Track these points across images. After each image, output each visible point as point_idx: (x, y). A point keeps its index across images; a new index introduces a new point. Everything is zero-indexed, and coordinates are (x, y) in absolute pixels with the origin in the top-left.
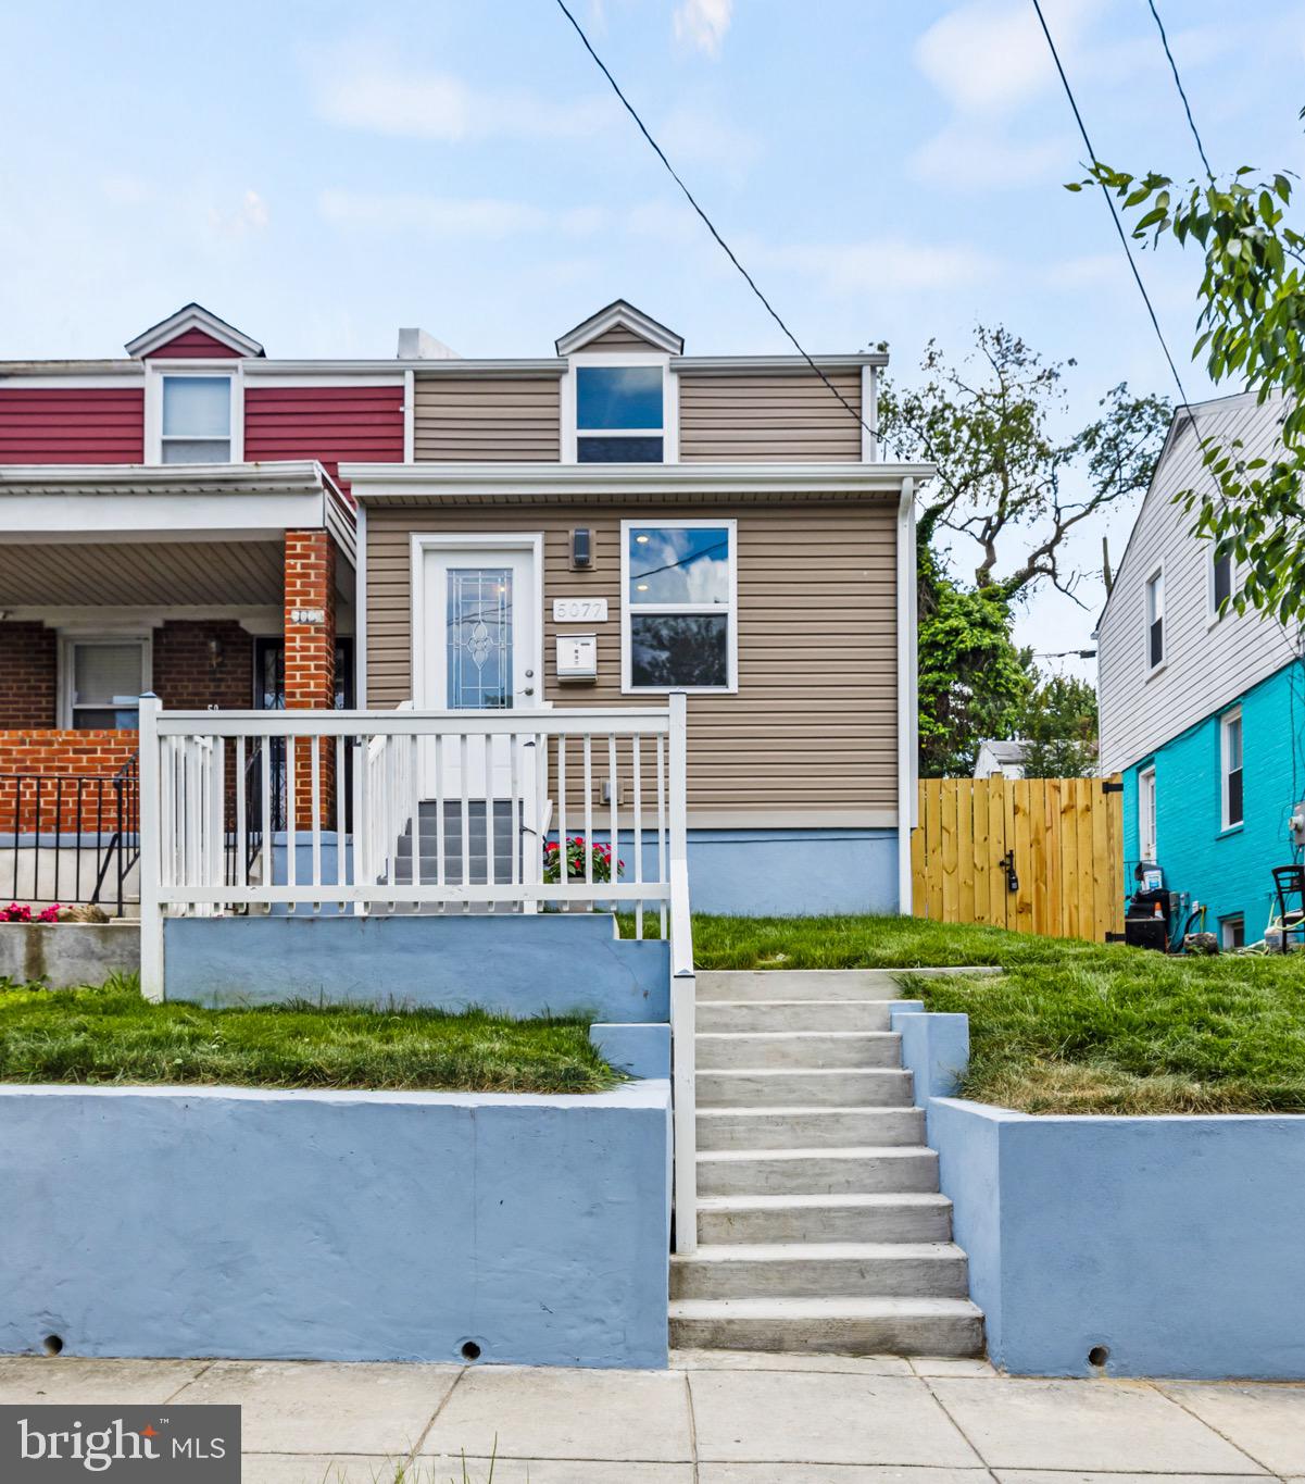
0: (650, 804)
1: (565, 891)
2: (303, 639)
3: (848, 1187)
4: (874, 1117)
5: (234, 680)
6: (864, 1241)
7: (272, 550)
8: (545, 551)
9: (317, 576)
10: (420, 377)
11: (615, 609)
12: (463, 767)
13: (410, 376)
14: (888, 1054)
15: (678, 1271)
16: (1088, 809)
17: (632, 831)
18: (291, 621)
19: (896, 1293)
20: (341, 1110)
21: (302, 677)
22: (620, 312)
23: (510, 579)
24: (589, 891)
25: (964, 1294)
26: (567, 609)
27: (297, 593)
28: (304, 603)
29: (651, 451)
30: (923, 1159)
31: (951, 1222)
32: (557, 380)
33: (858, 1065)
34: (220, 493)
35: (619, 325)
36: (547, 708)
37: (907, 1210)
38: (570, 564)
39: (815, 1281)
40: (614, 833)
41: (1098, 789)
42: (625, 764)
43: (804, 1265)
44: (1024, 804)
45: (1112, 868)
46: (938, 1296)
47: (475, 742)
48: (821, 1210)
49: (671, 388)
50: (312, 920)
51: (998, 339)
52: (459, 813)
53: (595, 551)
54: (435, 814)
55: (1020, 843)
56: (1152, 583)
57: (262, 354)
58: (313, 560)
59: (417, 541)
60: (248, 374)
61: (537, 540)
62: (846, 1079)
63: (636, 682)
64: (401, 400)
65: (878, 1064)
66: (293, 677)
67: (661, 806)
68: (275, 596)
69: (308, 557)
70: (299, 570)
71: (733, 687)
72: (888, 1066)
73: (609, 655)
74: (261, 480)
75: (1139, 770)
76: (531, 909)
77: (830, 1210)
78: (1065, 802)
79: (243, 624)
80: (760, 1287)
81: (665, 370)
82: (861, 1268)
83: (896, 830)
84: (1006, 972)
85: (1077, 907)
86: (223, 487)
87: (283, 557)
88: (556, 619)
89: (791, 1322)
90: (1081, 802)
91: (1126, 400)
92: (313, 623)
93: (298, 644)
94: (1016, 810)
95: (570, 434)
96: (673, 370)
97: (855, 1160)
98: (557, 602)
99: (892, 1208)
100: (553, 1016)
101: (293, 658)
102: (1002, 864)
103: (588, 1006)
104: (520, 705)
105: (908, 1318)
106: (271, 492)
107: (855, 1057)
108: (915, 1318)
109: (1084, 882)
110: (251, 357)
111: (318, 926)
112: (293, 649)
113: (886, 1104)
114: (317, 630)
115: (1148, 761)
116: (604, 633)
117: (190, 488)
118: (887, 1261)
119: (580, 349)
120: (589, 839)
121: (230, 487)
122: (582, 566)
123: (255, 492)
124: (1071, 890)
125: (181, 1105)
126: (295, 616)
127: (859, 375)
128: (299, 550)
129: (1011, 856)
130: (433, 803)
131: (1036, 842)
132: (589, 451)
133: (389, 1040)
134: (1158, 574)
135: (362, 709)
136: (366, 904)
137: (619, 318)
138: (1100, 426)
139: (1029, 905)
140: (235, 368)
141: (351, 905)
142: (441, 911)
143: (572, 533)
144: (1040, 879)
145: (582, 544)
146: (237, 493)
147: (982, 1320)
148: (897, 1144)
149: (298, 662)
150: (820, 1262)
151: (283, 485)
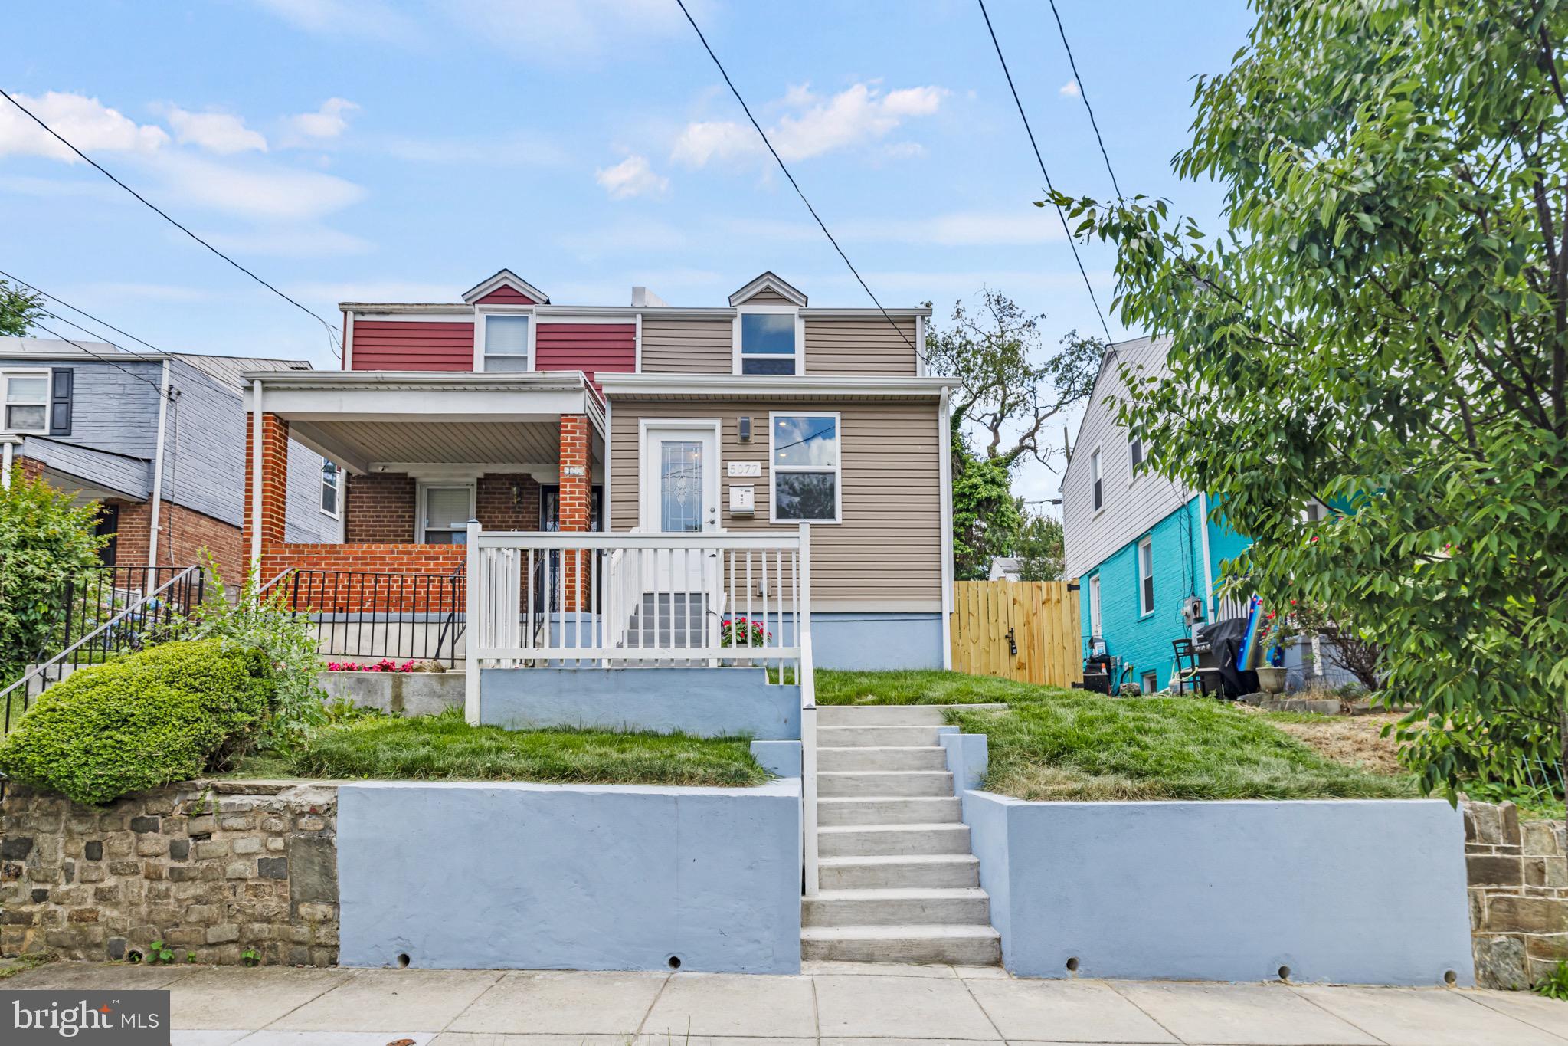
0: (787, 596)
1: (735, 652)
2: (571, 486)
3: (914, 850)
4: (930, 803)
5: (527, 513)
6: (924, 886)
7: (553, 427)
8: (722, 431)
9: (580, 445)
10: (646, 319)
11: (765, 468)
12: (671, 571)
13: (639, 317)
14: (937, 761)
15: (807, 908)
16: (1059, 601)
17: (776, 614)
18: (564, 474)
19: (945, 922)
20: (593, 798)
21: (570, 511)
22: (768, 279)
23: (701, 448)
24: (749, 652)
25: (987, 922)
26: (736, 468)
27: (568, 456)
28: (572, 462)
29: (788, 367)
30: (960, 831)
31: (978, 873)
32: (730, 322)
33: (919, 769)
34: (520, 390)
35: (768, 287)
36: (724, 532)
37: (951, 865)
38: (738, 439)
39: (894, 914)
40: (765, 614)
41: (1065, 588)
42: (772, 570)
43: (887, 903)
44: (1019, 598)
45: (1074, 640)
46: (972, 923)
47: (679, 554)
48: (897, 866)
49: (800, 327)
50: (575, 671)
51: (998, 301)
52: (668, 601)
53: (753, 431)
54: (653, 602)
55: (1017, 623)
56: (1094, 456)
57: (548, 302)
58: (578, 435)
59: (643, 423)
60: (538, 314)
61: (717, 423)
62: (911, 778)
63: (779, 516)
64: (634, 333)
65: (932, 768)
66: (565, 511)
67: (795, 597)
68: (554, 459)
69: (575, 433)
70: (569, 441)
71: (839, 520)
72: (937, 769)
73: (762, 498)
74: (545, 383)
75: (1090, 576)
76: (713, 664)
77: (902, 865)
78: (1044, 596)
79: (533, 476)
80: (858, 918)
81: (796, 316)
82: (922, 905)
83: (940, 614)
84: (1010, 707)
85: (1053, 666)
86: (523, 387)
87: (559, 433)
88: (729, 475)
89: (879, 942)
90: (1054, 597)
91: (1075, 341)
92: (578, 475)
93: (568, 489)
94: (1015, 602)
95: (738, 356)
96: (800, 317)
97: (918, 832)
98: (730, 464)
99: (941, 864)
100: (728, 736)
101: (565, 499)
102: (1007, 637)
103: (749, 729)
104: (707, 530)
105: (953, 938)
106: (552, 391)
107: (916, 763)
108: (957, 939)
109: (1058, 649)
110: (541, 303)
111: (579, 675)
112: (565, 493)
113: (937, 795)
114: (580, 480)
115: (1095, 571)
116: (758, 484)
117: (502, 387)
118: (938, 900)
119: (744, 302)
120: (749, 619)
121: (527, 387)
122: (745, 440)
123: (542, 391)
124: (1049, 653)
125: (489, 794)
126: (566, 471)
127: (914, 322)
128: (569, 428)
129: (1012, 632)
130: (652, 594)
131: (1027, 623)
132: (750, 367)
133: (623, 751)
134: (1097, 451)
135: (607, 532)
136: (610, 660)
137: (767, 283)
138: (1061, 357)
139: (1024, 664)
140: (531, 311)
141: (600, 660)
142: (657, 665)
143: (739, 419)
144: (1030, 647)
145: (745, 426)
146: (531, 390)
147: (999, 940)
148: (944, 822)
149: (568, 501)
150: (897, 901)
151: (560, 386)
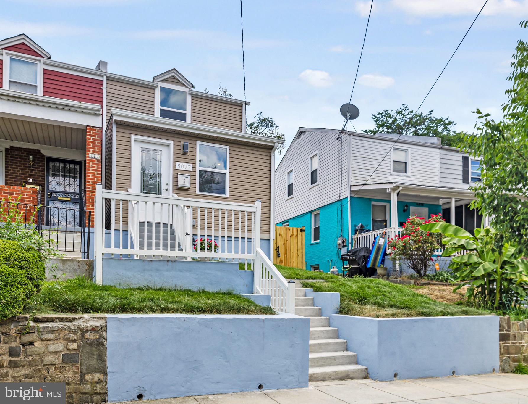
2: (92, 164)
3: (319, 338)
4: (318, 320)
5: (38, 171)
6: (328, 351)
7: (84, 131)
8: (174, 147)
9: (98, 143)
10: (109, 79)
11: (195, 168)
13: (105, 78)
14: (310, 303)
16: (297, 236)
18: (89, 157)
19: (342, 364)
21: (92, 176)
22: (174, 72)
23: (161, 153)
25: (357, 363)
26: (180, 166)
27: (91, 148)
28: (93, 151)
29: (183, 117)
30: (335, 330)
31: (347, 346)
32: (154, 89)
33: (303, 306)
34: (63, 109)
35: (173, 76)
36: (176, 196)
37: (337, 343)
38: (182, 152)
39: (325, 362)
41: (299, 231)
43: (322, 358)
44: (282, 233)
45: (302, 252)
46: (351, 364)
48: (319, 344)
49: (189, 99)
51: (225, 92)
52: (160, 227)
53: (189, 149)
54: (144, 226)
55: (281, 244)
56: (289, 173)
57: (50, 58)
58: (96, 138)
59: (133, 137)
60: (44, 64)
61: (171, 143)
62: (306, 309)
63: (200, 191)
64: (102, 85)
65: (308, 305)
66: (89, 176)
68: (83, 148)
69: (95, 136)
70: (91, 140)
71: (227, 195)
72: (310, 306)
73: (193, 181)
74: (80, 108)
75: (283, 224)
76: (189, 259)
77: (321, 344)
78: (291, 233)
79: (41, 152)
80: (312, 365)
81: (187, 93)
82: (334, 358)
83: (269, 240)
85: (294, 262)
86: (65, 108)
87: (86, 135)
88: (177, 168)
90: (295, 234)
91: (261, 117)
92: (96, 159)
93: (91, 165)
94: (280, 235)
95: (158, 108)
96: (189, 94)
97: (320, 331)
98: (177, 163)
99: (334, 343)
100: (222, 292)
101: (89, 170)
102: (276, 249)
103: (231, 289)
104: (164, 194)
105: (352, 370)
106: (82, 112)
107: (302, 303)
108: (354, 370)
109: (296, 255)
110: (46, 58)
111: (153, 263)
112: (89, 167)
113: (315, 316)
114: (98, 161)
115: (287, 221)
116: (191, 174)
117: (52, 106)
118: (340, 356)
119: (161, 81)
121: (68, 108)
122: (185, 153)
123: (76, 111)
124: (292, 257)
126: (90, 155)
127: (242, 106)
128: (91, 134)
129: (278, 247)
131: (284, 244)
132: (164, 114)
134: (292, 171)
135: (114, 191)
136: (137, 255)
137: (173, 74)
138: (254, 123)
139: (282, 261)
140: (40, 61)
142: (161, 259)
143: (182, 143)
144: (285, 254)
145: (185, 147)
146: (70, 110)
147: (367, 369)
148: (323, 327)
149: (91, 171)
150: (326, 357)
151: (87, 111)
